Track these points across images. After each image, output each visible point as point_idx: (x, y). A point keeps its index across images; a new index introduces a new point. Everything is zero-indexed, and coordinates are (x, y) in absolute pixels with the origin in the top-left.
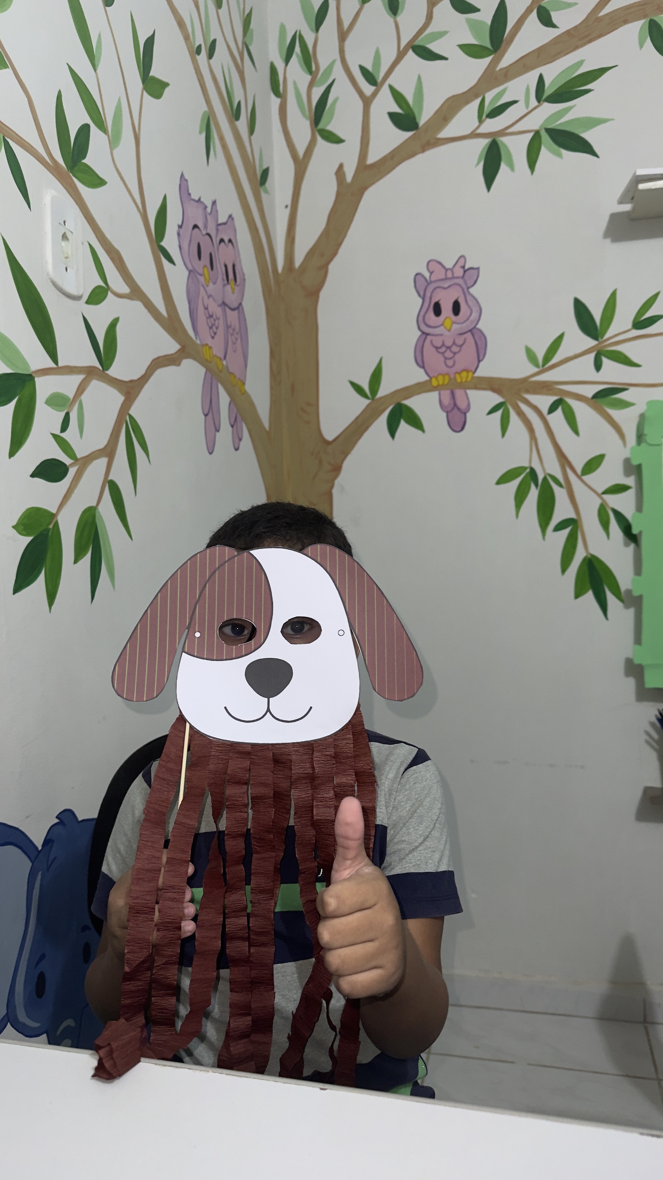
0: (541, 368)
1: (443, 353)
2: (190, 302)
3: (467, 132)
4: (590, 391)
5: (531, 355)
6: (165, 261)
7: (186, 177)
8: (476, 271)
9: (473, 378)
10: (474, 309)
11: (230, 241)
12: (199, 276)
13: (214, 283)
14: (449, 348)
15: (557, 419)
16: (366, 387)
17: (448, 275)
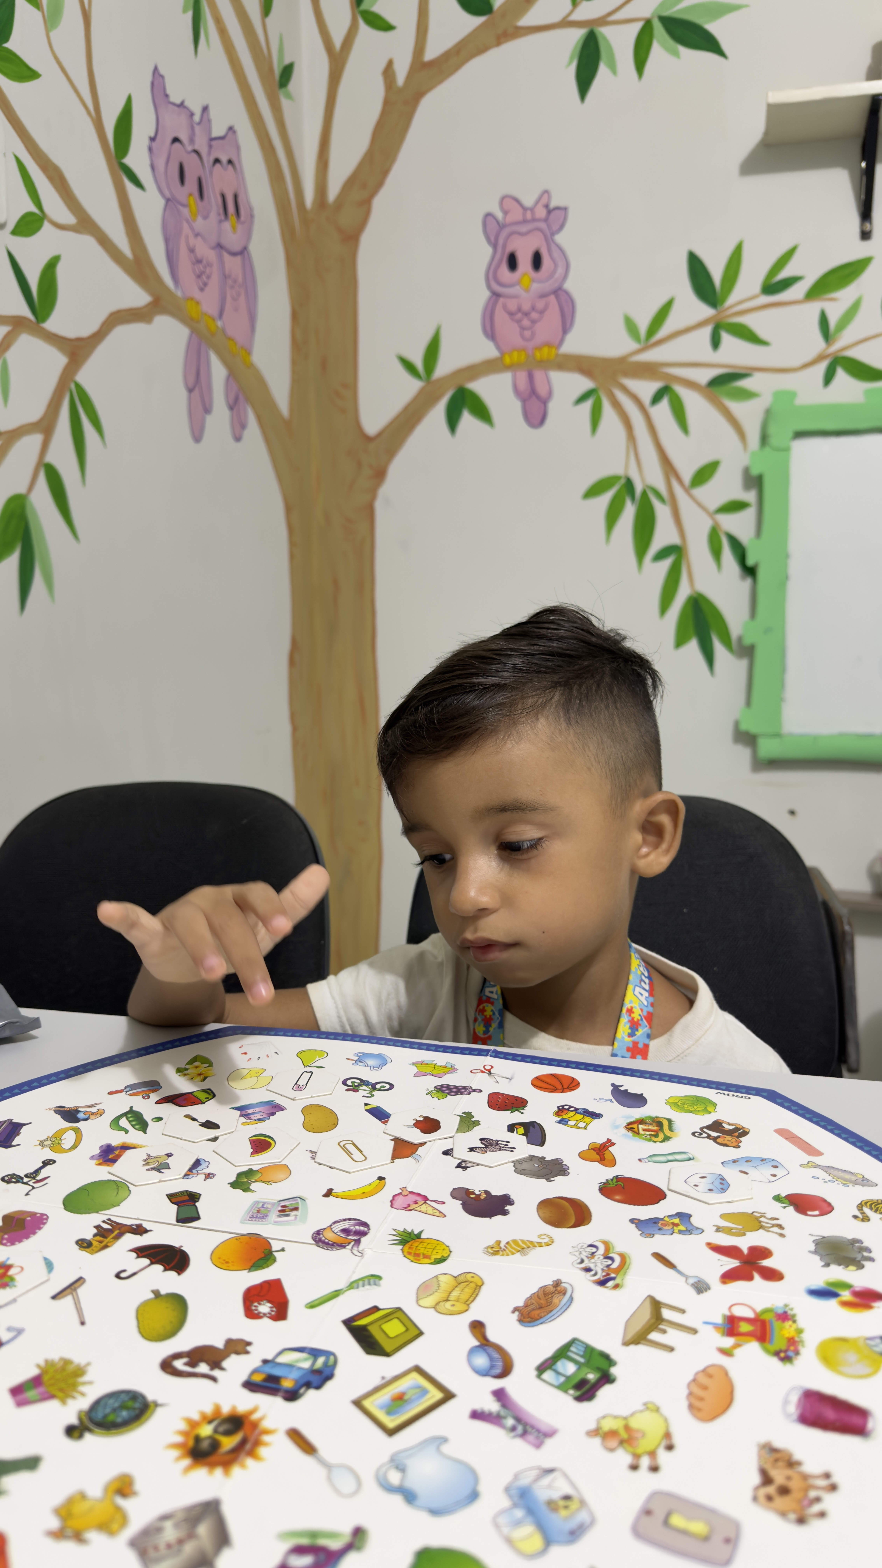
0: (643, 345)
1: (519, 321)
2: (167, 240)
3: (556, 18)
4: (704, 376)
5: (631, 326)
6: (129, 186)
7: (162, 71)
8: (563, 212)
9: (557, 355)
10: (560, 263)
11: (230, 162)
12: (180, 208)
13: (205, 218)
14: (526, 314)
15: (662, 412)
16: (419, 364)
17: (527, 216)
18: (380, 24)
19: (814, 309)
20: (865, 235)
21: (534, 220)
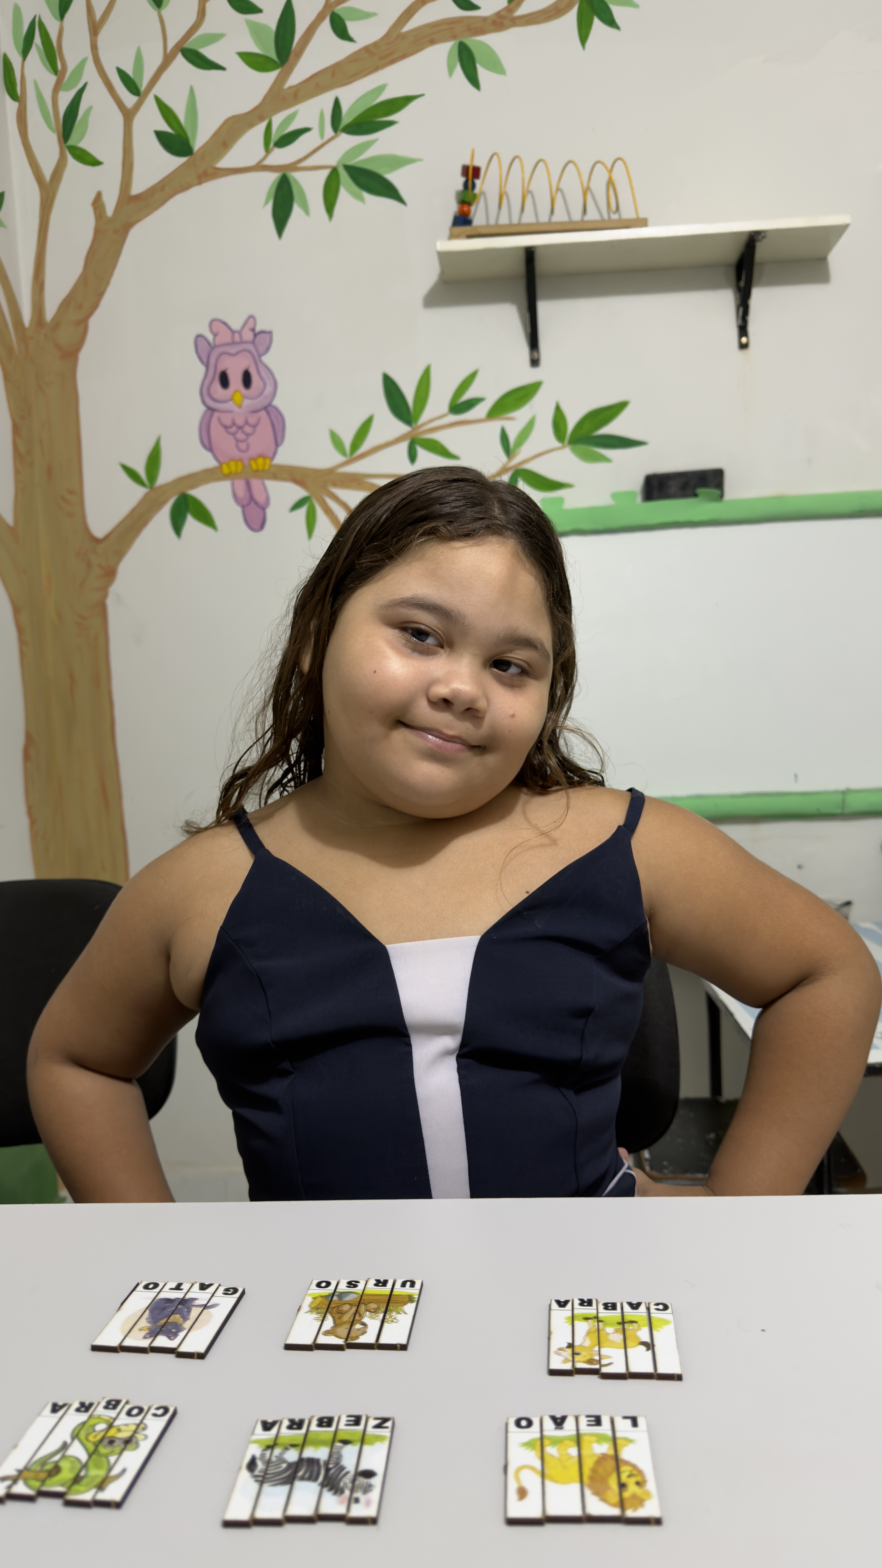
0: (348, 457)
1: (234, 434)
3: (252, 162)
5: (336, 441)
8: (268, 335)
9: (271, 466)
10: (268, 382)
14: (240, 428)
16: (142, 472)
17: (235, 339)
18: (87, 159)
19: (495, 426)
20: (535, 362)
21: (242, 342)
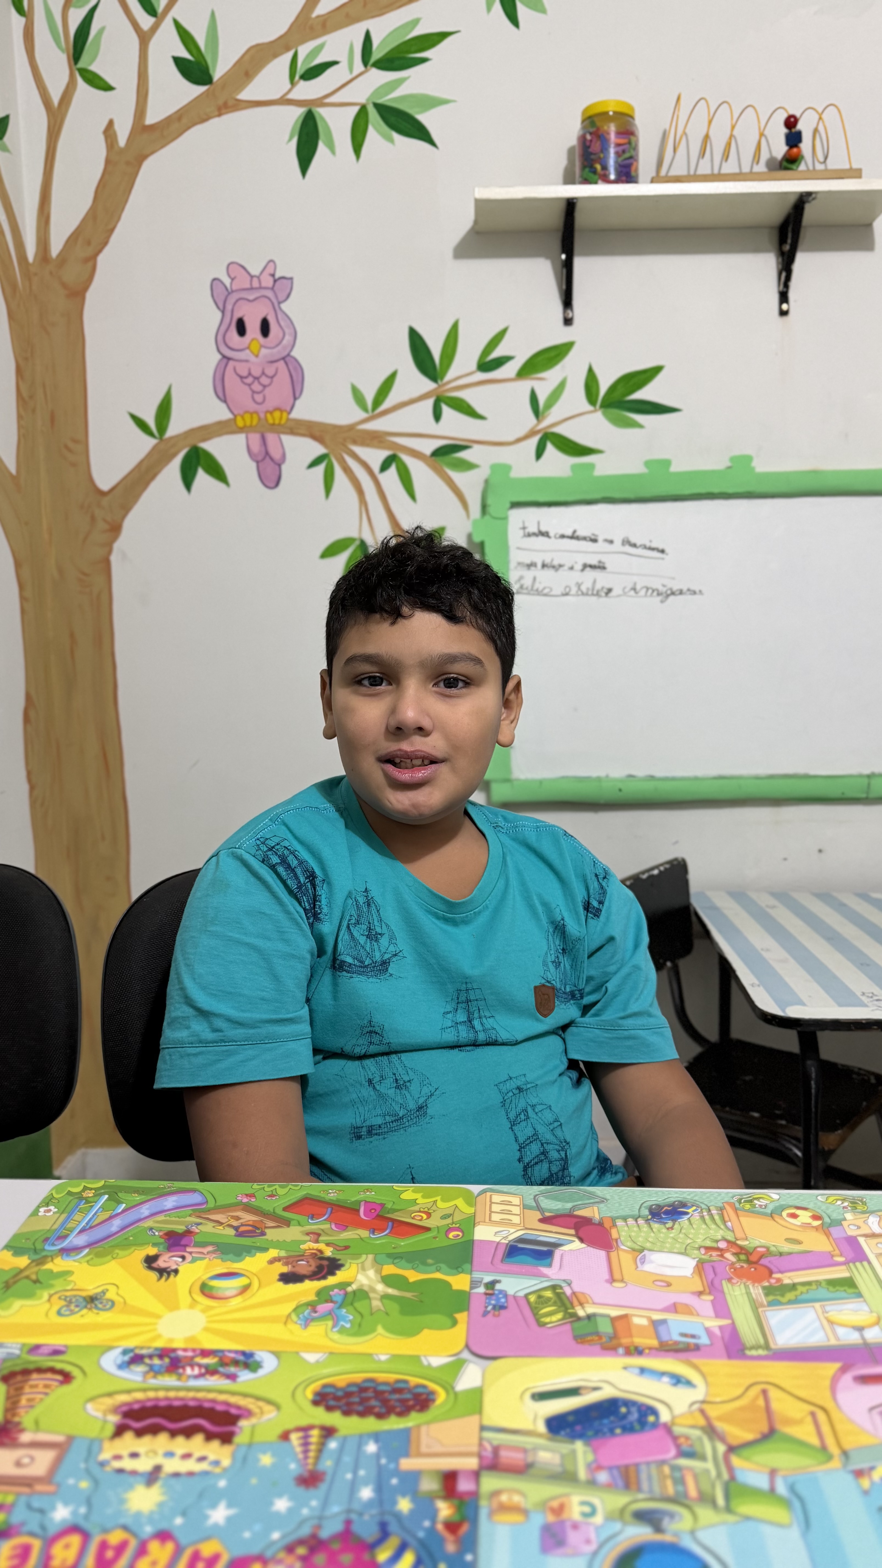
0: (370, 414)
1: (249, 385)
3: (275, 95)
4: (428, 447)
5: (358, 396)
8: (289, 281)
9: (288, 419)
10: (287, 331)
14: (257, 378)
15: (391, 479)
16: (151, 422)
17: (254, 285)
18: (99, 84)
19: (524, 387)
20: (568, 322)
21: (261, 287)
